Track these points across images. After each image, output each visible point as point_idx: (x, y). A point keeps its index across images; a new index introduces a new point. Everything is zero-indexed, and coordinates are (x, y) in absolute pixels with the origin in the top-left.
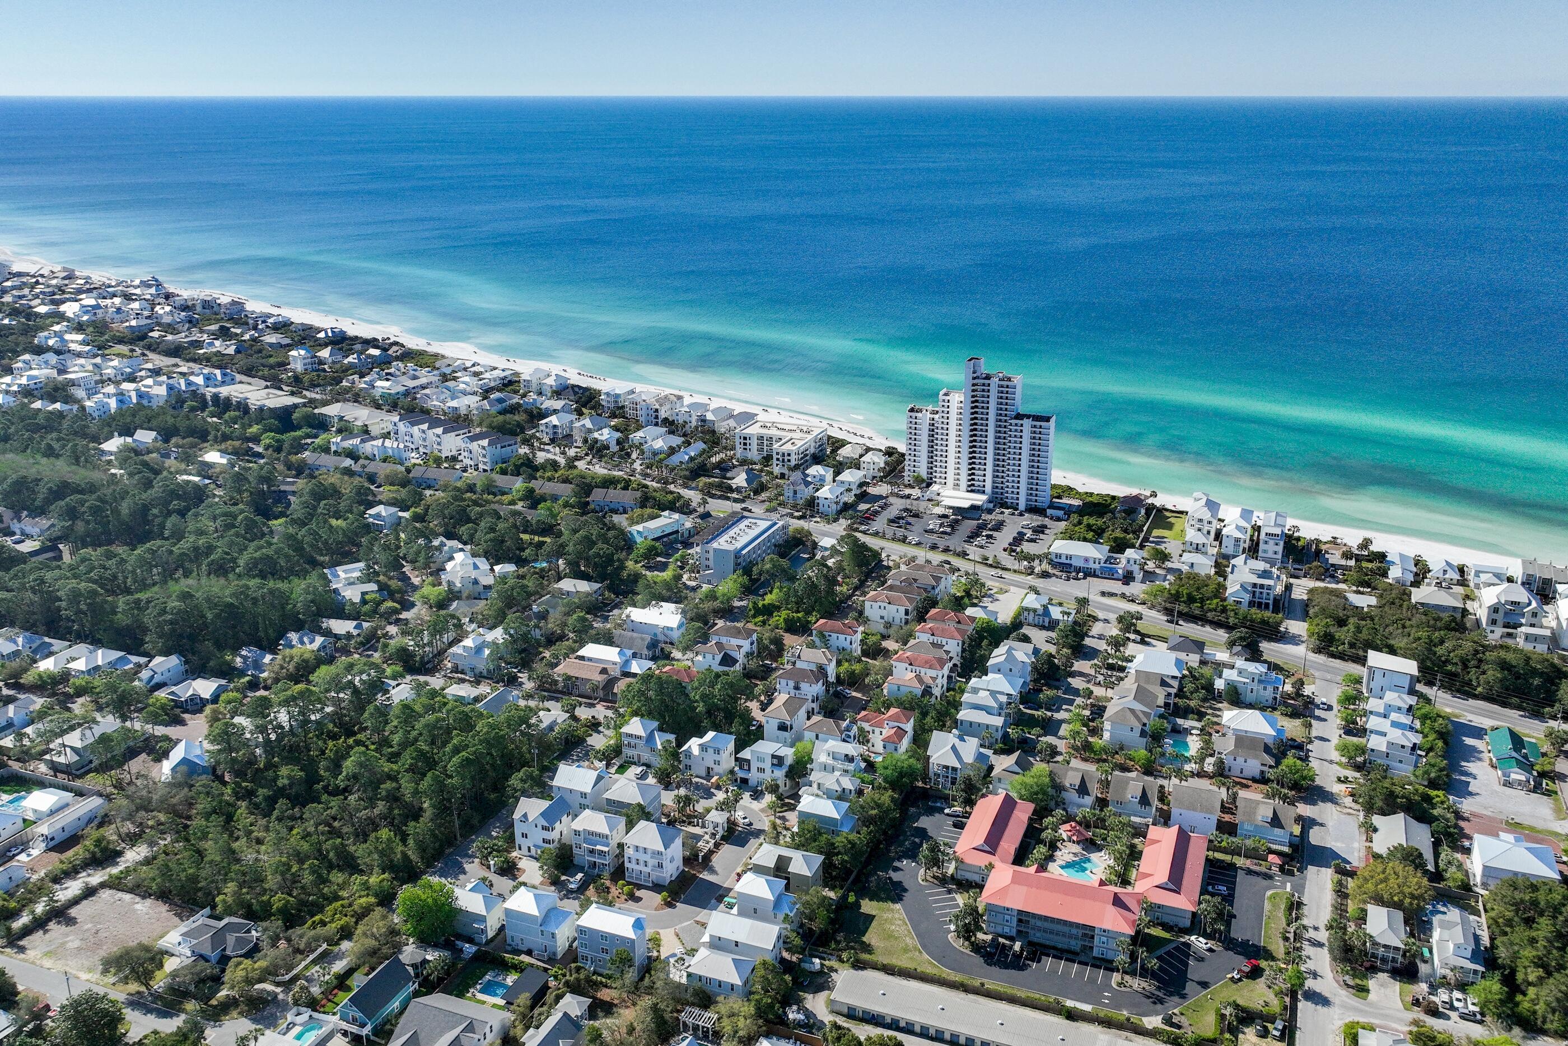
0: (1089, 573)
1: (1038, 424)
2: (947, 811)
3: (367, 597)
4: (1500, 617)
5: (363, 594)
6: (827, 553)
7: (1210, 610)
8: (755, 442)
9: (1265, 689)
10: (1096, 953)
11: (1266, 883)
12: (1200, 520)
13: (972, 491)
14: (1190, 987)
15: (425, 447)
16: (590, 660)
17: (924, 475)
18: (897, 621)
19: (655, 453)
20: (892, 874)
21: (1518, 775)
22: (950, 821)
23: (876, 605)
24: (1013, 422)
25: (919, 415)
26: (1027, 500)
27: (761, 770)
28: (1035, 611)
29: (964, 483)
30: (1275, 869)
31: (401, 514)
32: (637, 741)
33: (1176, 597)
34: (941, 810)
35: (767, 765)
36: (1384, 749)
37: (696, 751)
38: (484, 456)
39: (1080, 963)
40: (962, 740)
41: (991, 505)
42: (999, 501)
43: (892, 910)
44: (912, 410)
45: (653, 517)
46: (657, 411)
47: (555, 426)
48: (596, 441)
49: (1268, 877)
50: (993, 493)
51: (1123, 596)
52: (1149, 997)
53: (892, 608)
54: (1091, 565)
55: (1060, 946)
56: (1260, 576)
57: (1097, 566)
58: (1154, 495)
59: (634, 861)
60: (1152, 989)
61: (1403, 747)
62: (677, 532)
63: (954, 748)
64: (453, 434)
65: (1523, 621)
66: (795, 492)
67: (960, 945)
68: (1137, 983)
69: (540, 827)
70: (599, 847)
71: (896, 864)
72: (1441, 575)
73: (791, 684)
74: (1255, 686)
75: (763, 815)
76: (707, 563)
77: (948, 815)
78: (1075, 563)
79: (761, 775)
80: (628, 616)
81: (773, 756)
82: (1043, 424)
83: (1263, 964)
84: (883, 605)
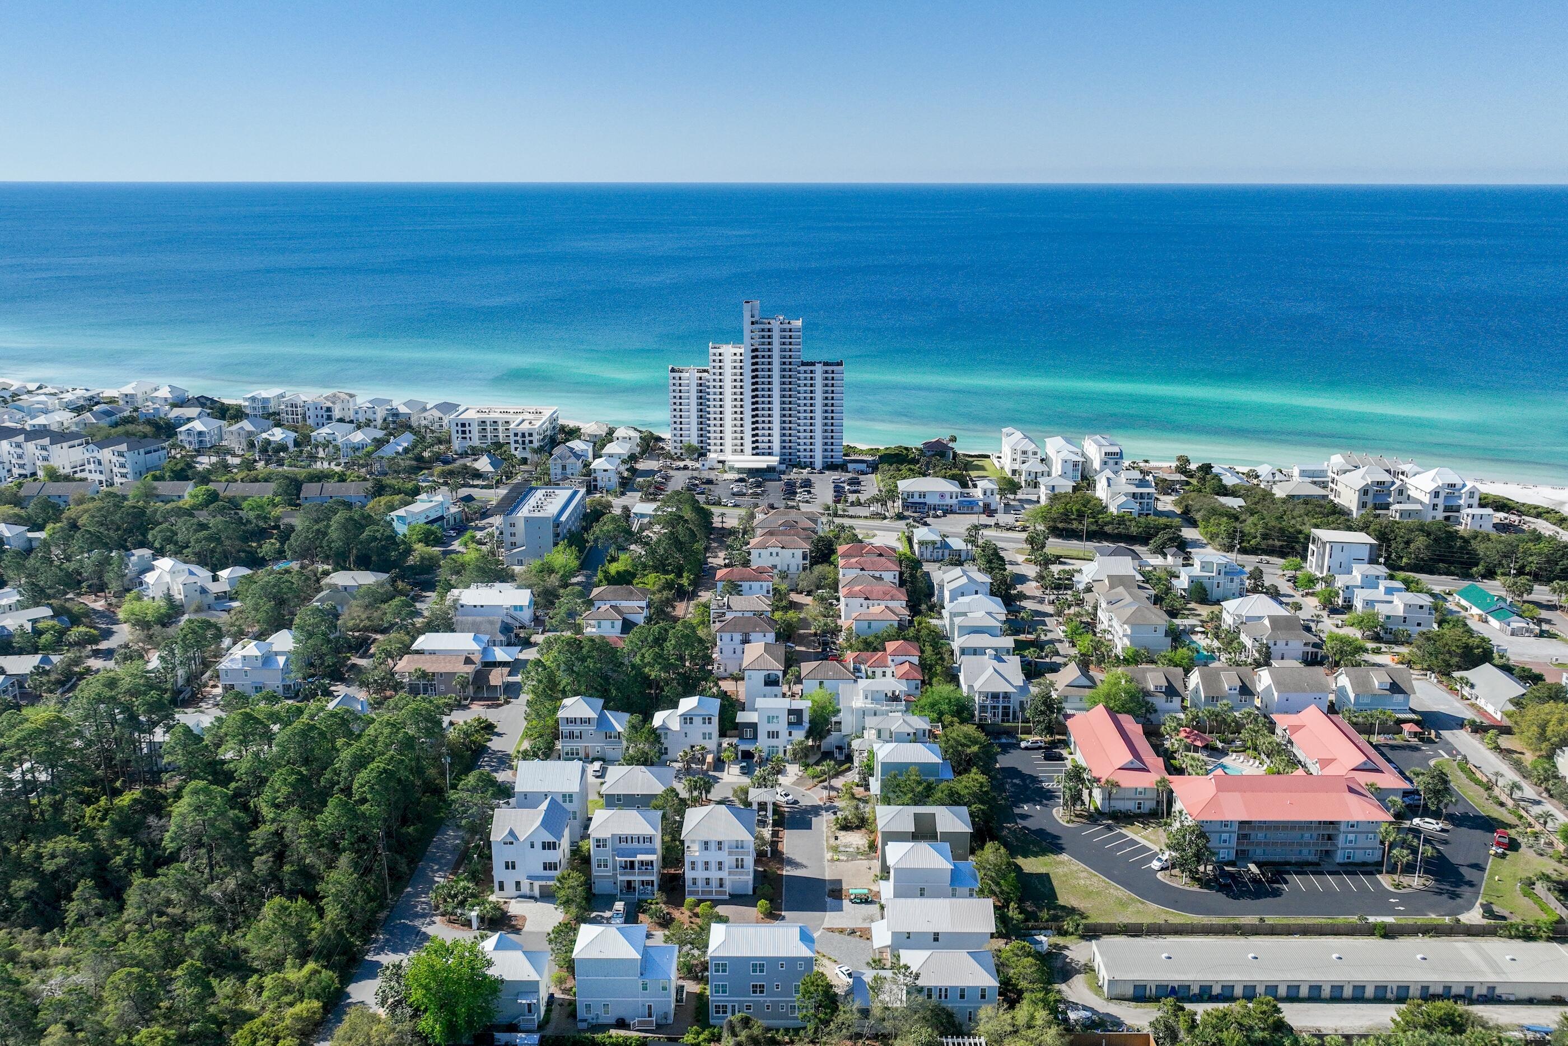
0: (948, 511)
1: (830, 368)
2: (1023, 744)
3: (40, 625)
4: (1369, 499)
5: (34, 621)
6: (646, 520)
7: (1107, 524)
8: (475, 429)
9: (1232, 581)
10: (1339, 857)
11: (1417, 754)
12: (1024, 453)
13: (757, 454)
14: (1468, 873)
15: (22, 466)
16: (433, 653)
17: (694, 441)
18: (793, 569)
19: (356, 449)
20: (1022, 823)
21: (1517, 623)
22: (1039, 755)
23: (765, 553)
24: (802, 368)
25: (684, 375)
26: (825, 457)
27: (773, 735)
28: (934, 543)
29: (748, 446)
30: (1414, 741)
31: (30, 535)
32: (584, 727)
33: (1066, 516)
34: (1017, 746)
35: (782, 726)
36: (1401, 613)
37: (675, 725)
38: (122, 466)
39: (1330, 873)
40: (1000, 660)
41: (783, 467)
42: (790, 461)
43: (1062, 863)
44: (673, 370)
45: (407, 504)
46: (329, 409)
47: (200, 433)
48: (268, 442)
49: (1415, 749)
50: (782, 454)
51: (997, 525)
52: (1441, 894)
53: (787, 553)
54: (948, 501)
55: (1293, 859)
56: (1138, 486)
57: (954, 501)
58: (954, 439)
59: (700, 866)
60: (1431, 883)
61: (1421, 607)
62: (442, 518)
63: (995, 670)
64: (65, 445)
65: (1391, 500)
66: (564, 467)
67: (1181, 881)
68: (1416, 881)
69: (538, 846)
70: (640, 857)
71: (1017, 811)
72: (1270, 478)
73: (738, 637)
74: (1222, 579)
75: (802, 789)
76: (513, 539)
77: (1026, 748)
78: (930, 500)
79: (774, 742)
80: (456, 601)
81: (791, 712)
82: (835, 368)
83: (1512, 833)
84: (774, 550)
